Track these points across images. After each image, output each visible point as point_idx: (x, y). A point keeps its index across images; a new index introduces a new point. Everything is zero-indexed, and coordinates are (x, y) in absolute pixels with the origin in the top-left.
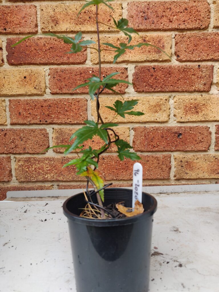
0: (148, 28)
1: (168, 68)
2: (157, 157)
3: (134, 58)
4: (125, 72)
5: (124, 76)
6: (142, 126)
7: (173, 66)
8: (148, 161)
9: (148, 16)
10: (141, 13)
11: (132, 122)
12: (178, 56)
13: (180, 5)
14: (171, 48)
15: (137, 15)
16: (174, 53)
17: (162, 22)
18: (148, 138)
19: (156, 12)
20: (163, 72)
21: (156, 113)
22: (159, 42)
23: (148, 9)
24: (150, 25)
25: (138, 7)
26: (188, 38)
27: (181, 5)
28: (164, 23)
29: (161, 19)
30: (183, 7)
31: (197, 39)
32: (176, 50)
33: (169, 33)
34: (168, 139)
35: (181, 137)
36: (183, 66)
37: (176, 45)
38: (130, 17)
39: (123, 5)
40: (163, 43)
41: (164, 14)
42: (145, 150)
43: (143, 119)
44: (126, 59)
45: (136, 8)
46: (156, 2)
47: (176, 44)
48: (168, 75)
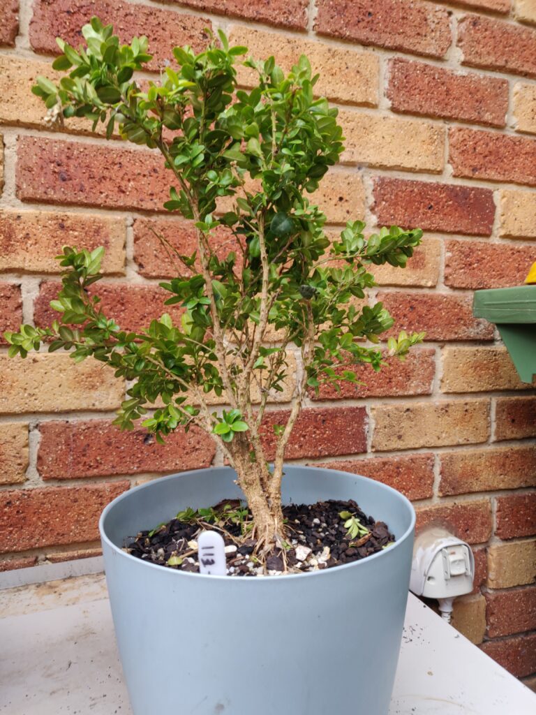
0: (69, 200)
1: (119, 291)
2: (96, 490)
3: (37, 263)
4: (13, 295)
5: (11, 304)
6: (60, 420)
7: (129, 287)
8: (76, 501)
9: (69, 173)
10: (53, 165)
11: (34, 413)
12: (141, 266)
13: (141, 161)
14: (125, 247)
15: (42, 168)
16: (132, 257)
17: (102, 191)
18: (74, 448)
19: (87, 166)
20: (107, 298)
21: (92, 391)
22: (97, 231)
23: (68, 158)
24: (75, 194)
25: (44, 150)
26: (162, 230)
27: (143, 161)
28: (107, 193)
29: (99, 183)
30: (147, 165)
31: (180, 233)
32: (135, 253)
33: (119, 216)
34: (123, 448)
35: (150, 442)
36: (153, 287)
37: (135, 242)
38: (25, 169)
39: (5, 137)
40: (107, 236)
41: (106, 173)
42: (68, 475)
43: (62, 404)
44: (16, 264)
45: (39, 151)
46: (86, 147)
47: (136, 239)
48: (119, 306)
